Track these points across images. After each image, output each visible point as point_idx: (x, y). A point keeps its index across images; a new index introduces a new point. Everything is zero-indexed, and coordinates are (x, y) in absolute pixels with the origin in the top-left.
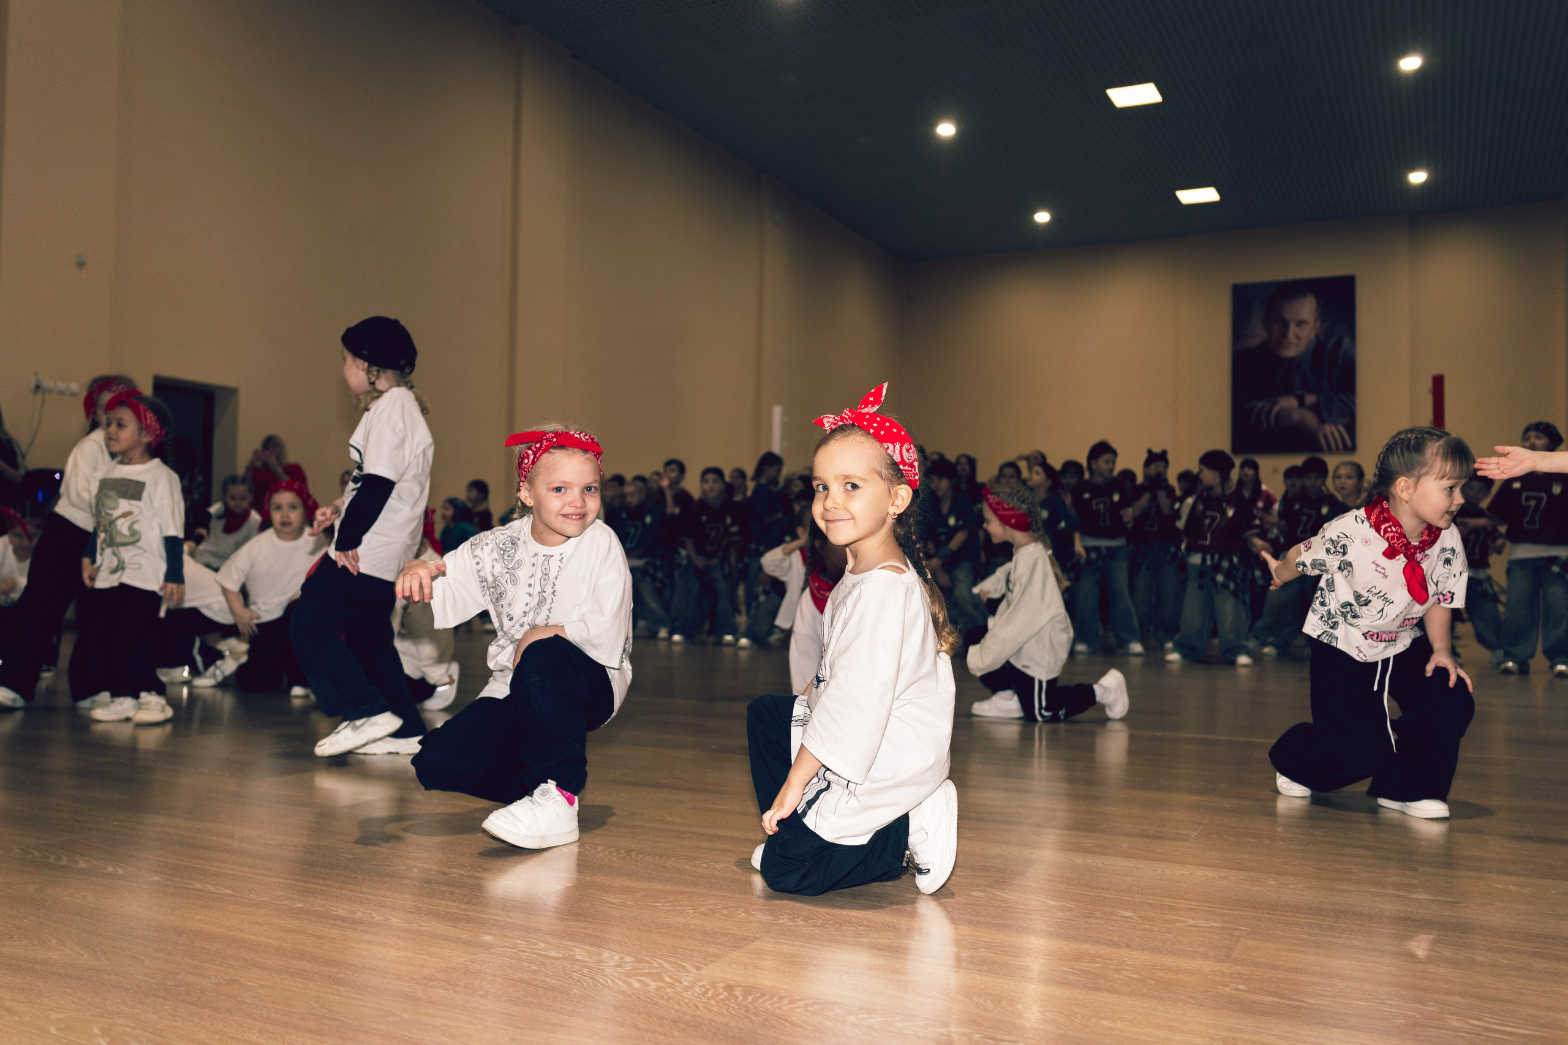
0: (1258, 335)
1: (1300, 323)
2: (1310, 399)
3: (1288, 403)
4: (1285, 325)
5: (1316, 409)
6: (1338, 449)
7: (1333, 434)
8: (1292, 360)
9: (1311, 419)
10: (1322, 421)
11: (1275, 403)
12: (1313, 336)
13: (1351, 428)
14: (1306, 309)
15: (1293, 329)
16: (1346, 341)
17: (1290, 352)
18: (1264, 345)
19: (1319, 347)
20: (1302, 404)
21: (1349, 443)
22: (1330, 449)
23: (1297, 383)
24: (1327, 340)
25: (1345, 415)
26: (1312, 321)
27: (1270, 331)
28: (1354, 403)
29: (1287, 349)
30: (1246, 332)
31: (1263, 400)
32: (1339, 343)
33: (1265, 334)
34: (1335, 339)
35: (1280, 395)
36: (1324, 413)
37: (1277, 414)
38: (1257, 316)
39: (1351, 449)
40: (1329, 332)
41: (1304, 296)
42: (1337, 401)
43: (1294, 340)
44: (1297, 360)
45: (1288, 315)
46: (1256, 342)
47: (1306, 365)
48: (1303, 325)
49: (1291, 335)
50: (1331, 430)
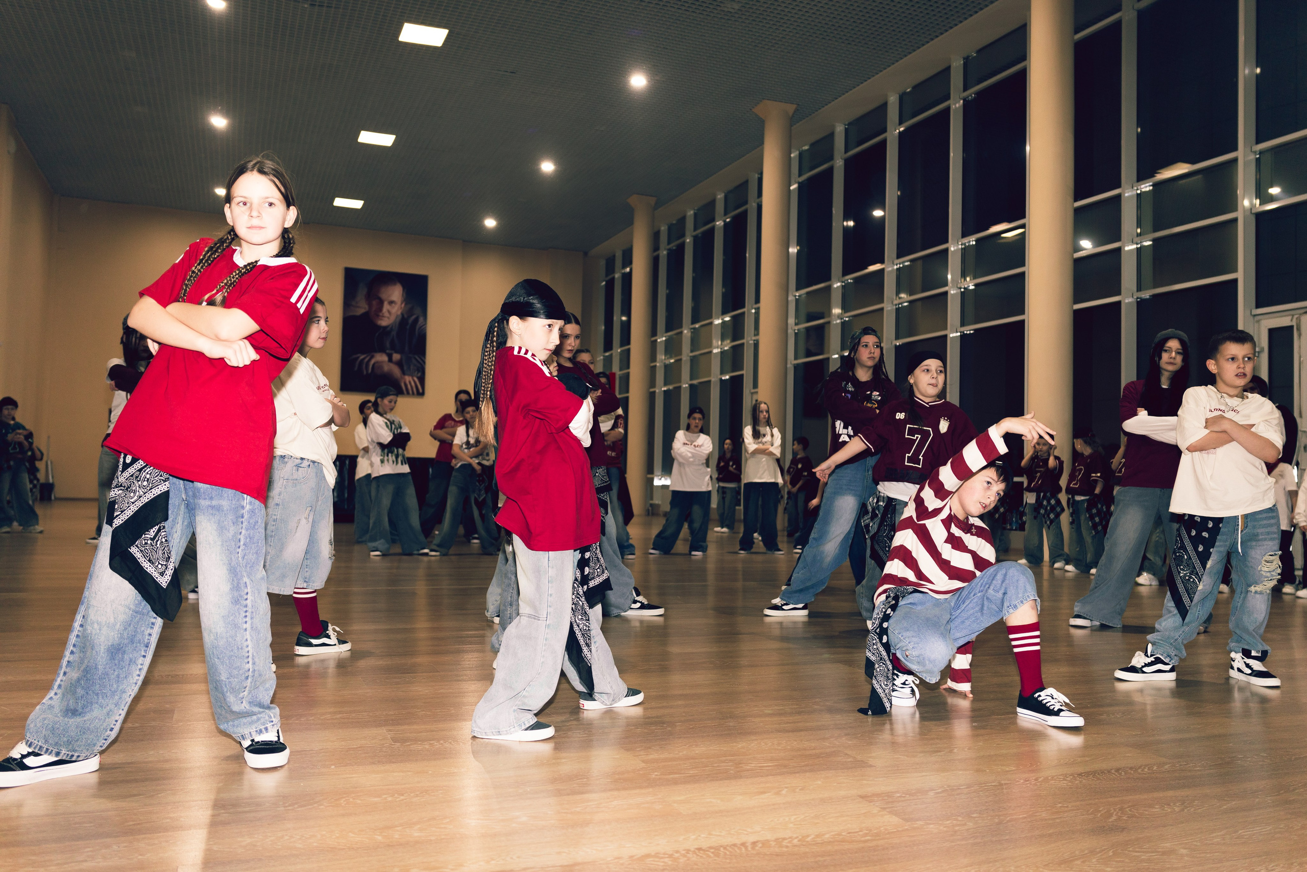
0: (361, 308)
1: (391, 303)
2: (396, 357)
3: (381, 358)
4: (381, 302)
5: (399, 364)
6: (413, 394)
7: (410, 383)
8: (380, 327)
9: (396, 371)
10: (404, 373)
11: (372, 357)
12: (399, 313)
13: (422, 380)
14: (396, 293)
15: (386, 307)
16: (421, 319)
17: (384, 322)
18: (366, 315)
19: (403, 321)
20: (390, 360)
21: (421, 391)
22: (408, 393)
23: (388, 345)
24: (409, 317)
25: (418, 371)
26: (399, 302)
27: (370, 305)
28: (424, 362)
29: (381, 320)
30: (353, 303)
31: (363, 353)
32: (416, 320)
33: (367, 307)
34: (413, 317)
35: (376, 352)
36: (405, 368)
37: (374, 365)
38: (362, 293)
39: (421, 394)
40: (410, 312)
41: (395, 284)
42: (414, 361)
43: (387, 314)
44: (388, 329)
45: (383, 296)
46: (360, 312)
47: (394, 333)
48: (393, 305)
49: (385, 310)
50: (409, 380)
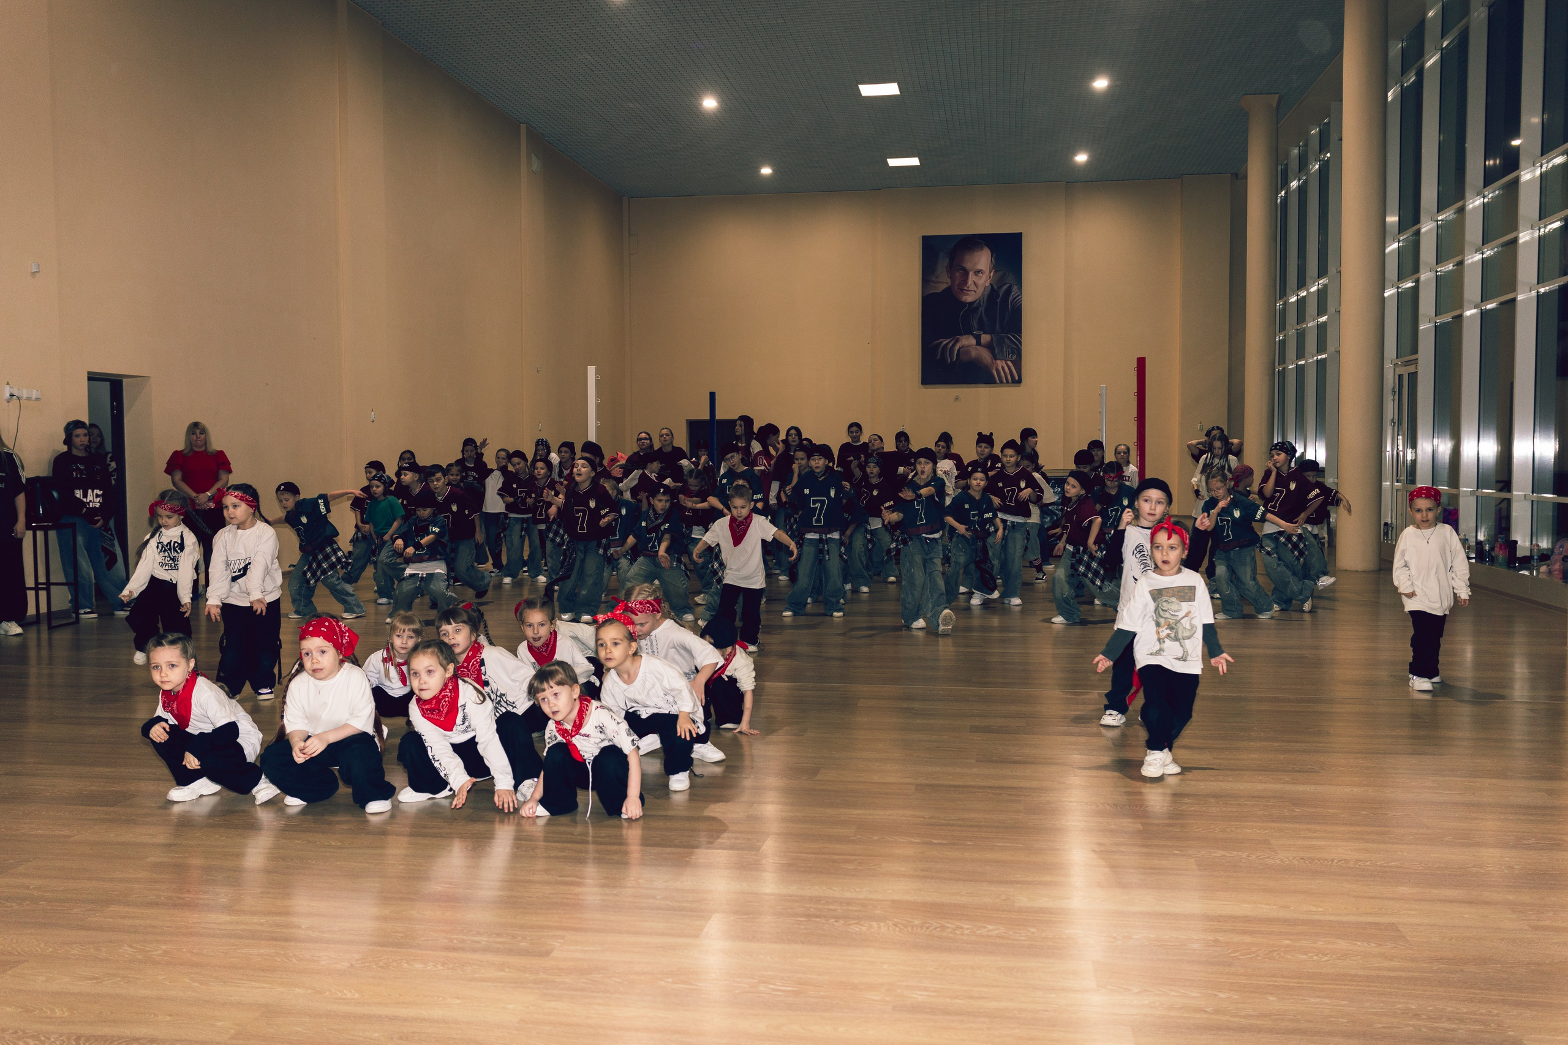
0: (943, 282)
1: (978, 272)
2: (986, 338)
3: (968, 341)
4: (966, 273)
5: (990, 347)
6: (1007, 382)
7: (1003, 368)
8: (965, 304)
9: (986, 355)
10: (995, 358)
11: (957, 341)
12: (987, 284)
13: (1018, 364)
14: (983, 260)
15: (972, 278)
16: (1015, 289)
17: (969, 298)
18: (948, 290)
19: (993, 293)
20: (979, 343)
21: (1017, 378)
22: (1001, 382)
23: (975, 325)
24: (1000, 288)
25: (1013, 353)
26: (987, 272)
27: (952, 278)
28: (1020, 342)
29: (967, 294)
30: (933, 279)
31: (947, 338)
32: (1009, 290)
33: (949, 281)
34: (1005, 287)
35: (961, 335)
36: (997, 351)
37: (959, 350)
38: (943, 263)
39: (1018, 382)
40: (1000, 281)
41: (982, 249)
42: (1007, 341)
43: (972, 287)
44: (975, 305)
45: (968, 265)
46: (942, 287)
47: (982, 309)
48: (981, 274)
49: (970, 282)
50: (1002, 366)
